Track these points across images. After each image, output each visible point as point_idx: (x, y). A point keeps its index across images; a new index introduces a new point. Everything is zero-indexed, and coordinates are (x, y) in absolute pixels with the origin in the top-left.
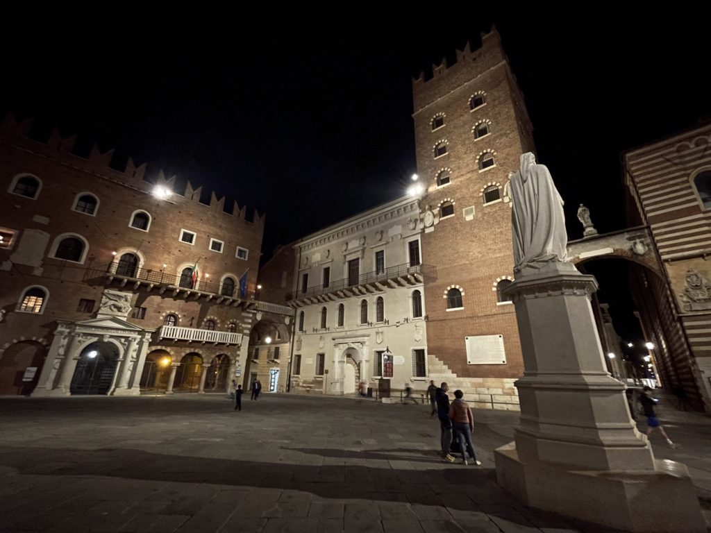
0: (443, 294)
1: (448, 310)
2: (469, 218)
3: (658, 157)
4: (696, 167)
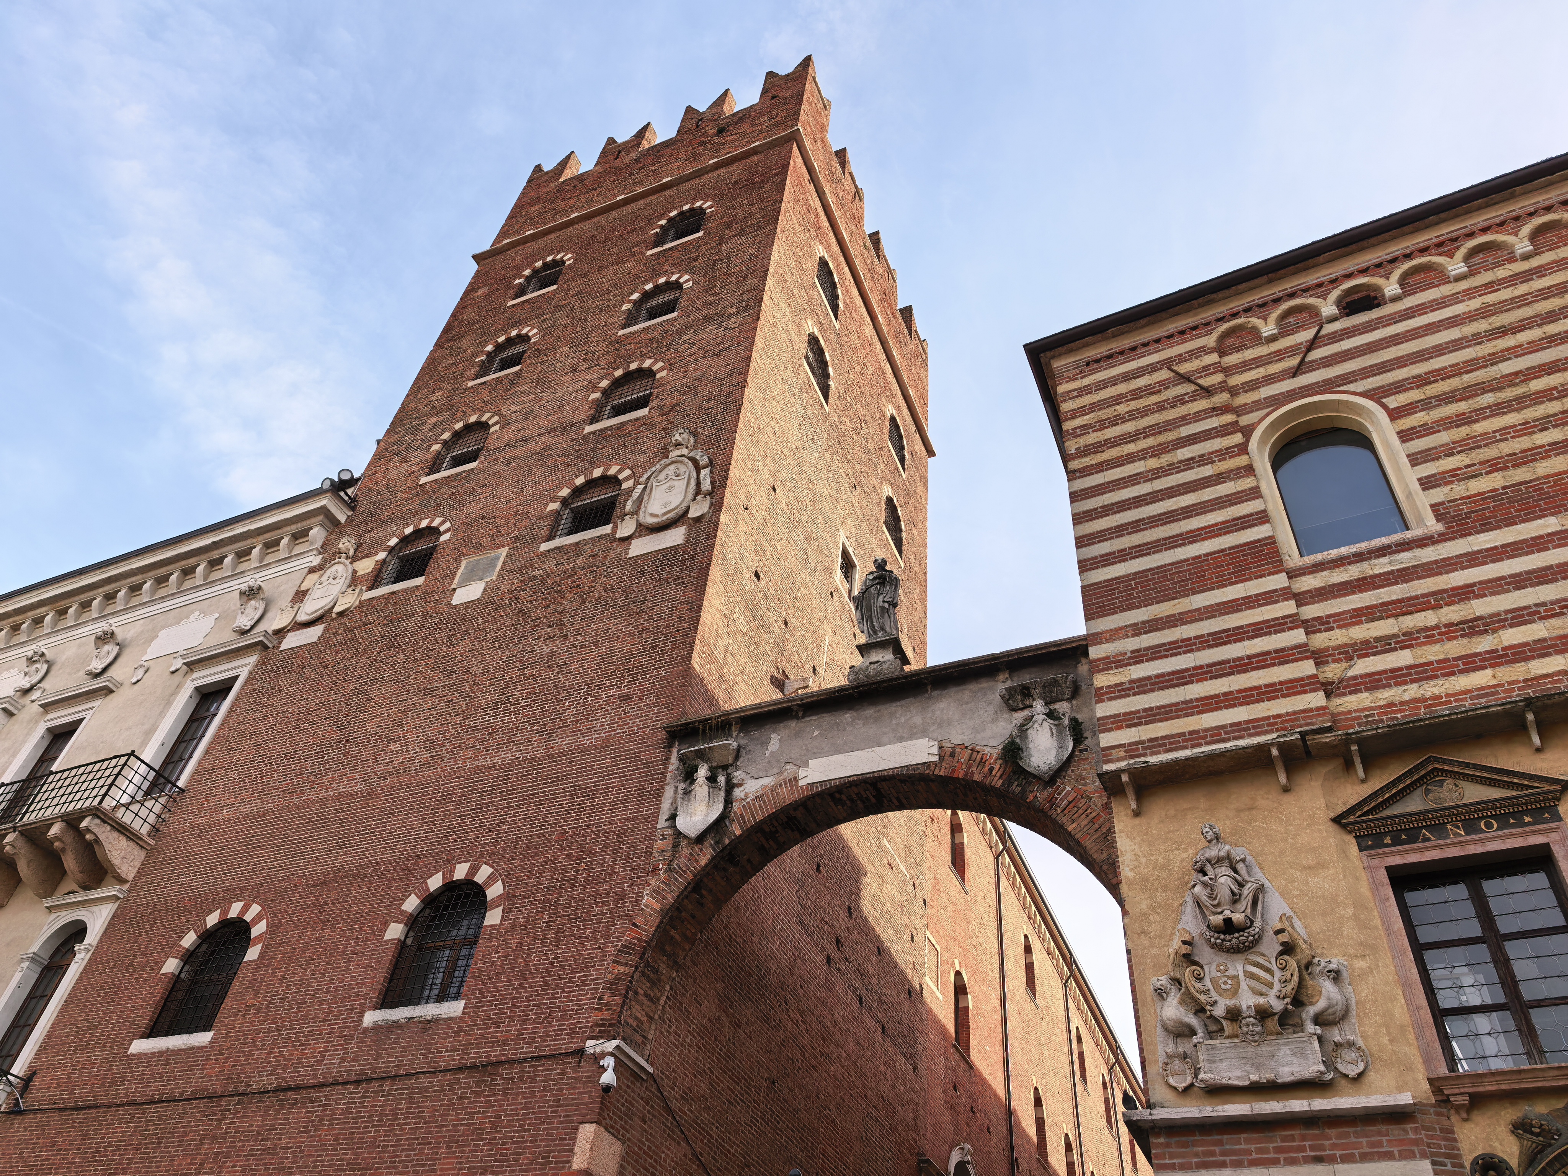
0: (169, 950)
1: (139, 1046)
2: (469, 592)
3: (1153, 368)
4: (1275, 402)
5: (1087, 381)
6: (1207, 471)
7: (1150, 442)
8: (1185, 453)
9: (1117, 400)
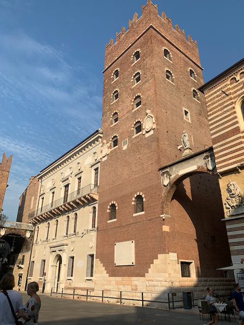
0: (107, 209)
1: (109, 222)
2: (125, 148)
3: (219, 90)
4: (239, 95)
5: (209, 94)
6: (229, 113)
7: (220, 107)
8: (225, 109)
9: (214, 98)
